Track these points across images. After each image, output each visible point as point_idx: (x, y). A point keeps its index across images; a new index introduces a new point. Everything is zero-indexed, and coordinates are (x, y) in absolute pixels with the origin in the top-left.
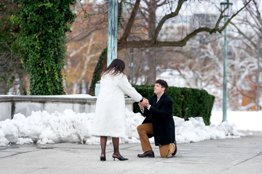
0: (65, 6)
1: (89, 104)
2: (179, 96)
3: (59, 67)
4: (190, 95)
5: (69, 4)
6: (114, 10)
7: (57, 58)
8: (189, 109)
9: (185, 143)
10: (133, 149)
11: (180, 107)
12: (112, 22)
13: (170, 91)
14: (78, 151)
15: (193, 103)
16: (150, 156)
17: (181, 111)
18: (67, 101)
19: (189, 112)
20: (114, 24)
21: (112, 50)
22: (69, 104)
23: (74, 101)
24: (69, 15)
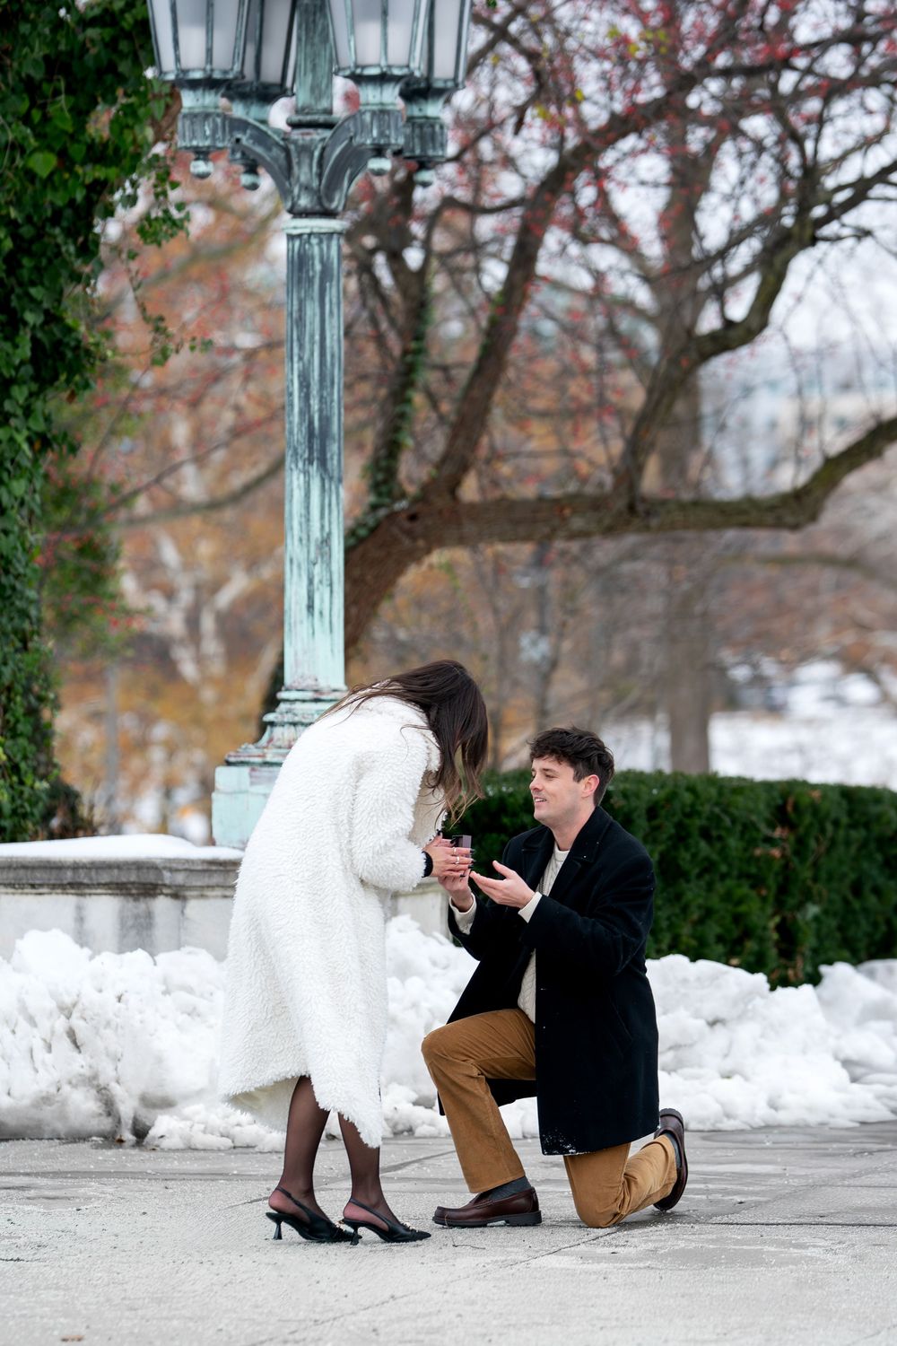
0: (33, 291)
1: (175, 896)
2: (755, 834)
4: (829, 828)
5: (62, 280)
6: (317, 310)
8: (826, 912)
9: (768, 1128)
10: (428, 1172)
11: (764, 899)
12: (308, 386)
13: (692, 806)
14: (82, 1190)
15: (852, 876)
16: (512, 1218)
17: (772, 924)
18: (39, 876)
19: (824, 930)
20: (321, 398)
21: (312, 556)
22: (54, 897)
23: (82, 877)
24: (58, 345)
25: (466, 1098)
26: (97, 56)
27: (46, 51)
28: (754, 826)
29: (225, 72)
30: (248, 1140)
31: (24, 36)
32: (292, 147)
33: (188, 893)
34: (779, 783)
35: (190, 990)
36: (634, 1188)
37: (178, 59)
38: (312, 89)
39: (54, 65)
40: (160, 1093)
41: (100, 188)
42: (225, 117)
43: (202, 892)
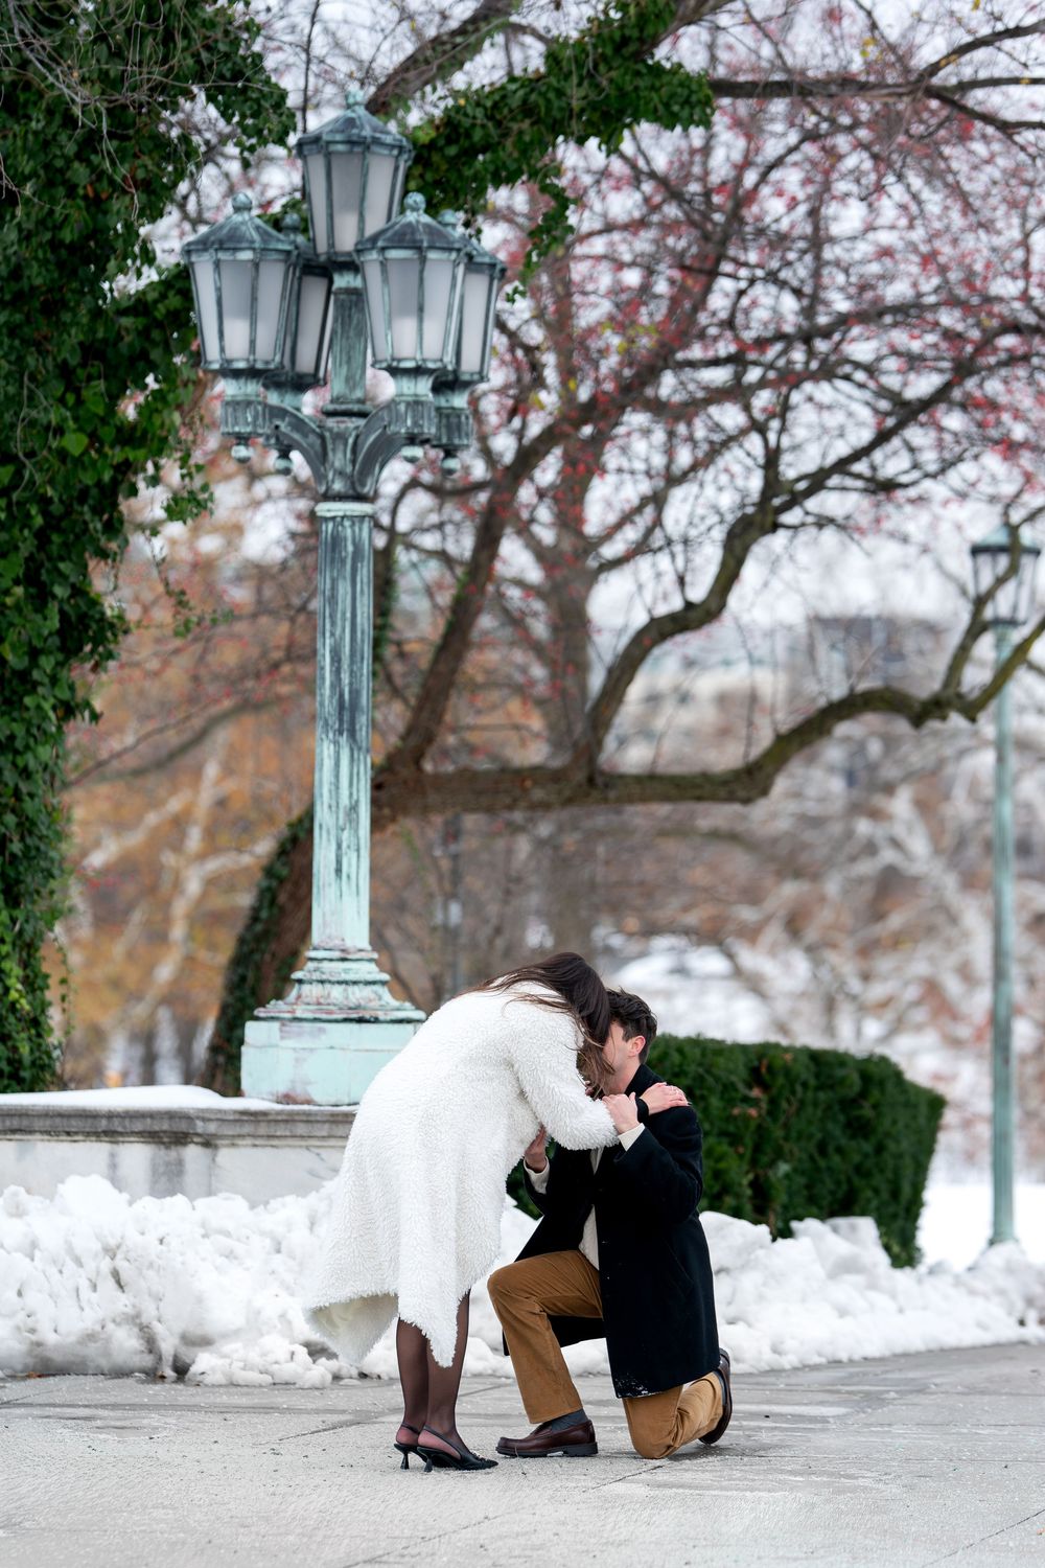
0: (62, 566)
1: (207, 1145)
2: (734, 1094)
3: (29, 928)
4: (799, 1089)
5: (87, 555)
6: (349, 589)
7: (19, 873)
8: (795, 1170)
9: (774, 1372)
10: (468, 1408)
11: (741, 1156)
12: (339, 661)
13: (681, 1065)
14: (145, 1421)
15: (819, 1136)
16: (570, 1448)
17: (745, 1181)
18: (75, 1124)
19: (795, 1187)
20: (352, 672)
21: (341, 822)
22: (88, 1144)
23: (117, 1125)
24: (83, 618)
25: (528, 1334)
26: (131, 345)
27: (81, 337)
28: (733, 1086)
29: (267, 363)
30: (286, 1377)
31: (64, 324)
32: (327, 434)
33: (219, 1142)
34: (754, 1046)
35: (228, 1234)
36: (686, 1423)
37: (222, 350)
38: (347, 380)
39: (89, 351)
40: (199, 1332)
41: (126, 468)
42: (266, 406)
43: (233, 1141)
